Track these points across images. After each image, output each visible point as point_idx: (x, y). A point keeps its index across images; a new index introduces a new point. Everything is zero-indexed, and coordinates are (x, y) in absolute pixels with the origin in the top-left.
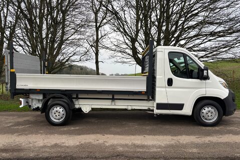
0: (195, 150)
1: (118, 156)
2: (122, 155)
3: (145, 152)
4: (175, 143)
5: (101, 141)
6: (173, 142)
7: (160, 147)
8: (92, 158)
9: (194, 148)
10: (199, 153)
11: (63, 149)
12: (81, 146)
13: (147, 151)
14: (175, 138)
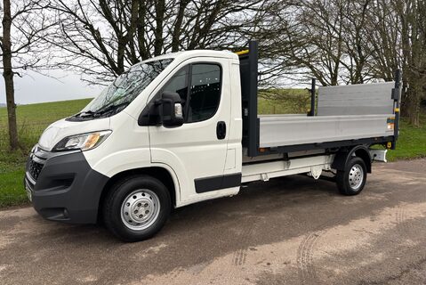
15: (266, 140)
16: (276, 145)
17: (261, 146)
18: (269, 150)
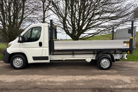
0: (81, 84)
1: (35, 88)
2: (38, 88)
3: (53, 85)
4: (73, 80)
5: (29, 79)
6: (71, 80)
7: (63, 82)
8: (19, 89)
9: (82, 83)
10: (83, 86)
11: (3, 84)
12: (16, 82)
13: (54, 85)
14: (74, 77)
15: (56, 47)
16: (61, 49)
17: (55, 49)
18: (58, 51)
